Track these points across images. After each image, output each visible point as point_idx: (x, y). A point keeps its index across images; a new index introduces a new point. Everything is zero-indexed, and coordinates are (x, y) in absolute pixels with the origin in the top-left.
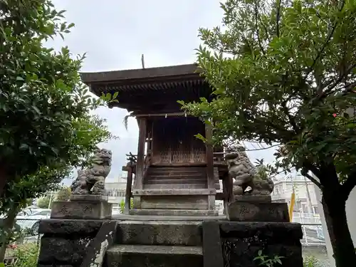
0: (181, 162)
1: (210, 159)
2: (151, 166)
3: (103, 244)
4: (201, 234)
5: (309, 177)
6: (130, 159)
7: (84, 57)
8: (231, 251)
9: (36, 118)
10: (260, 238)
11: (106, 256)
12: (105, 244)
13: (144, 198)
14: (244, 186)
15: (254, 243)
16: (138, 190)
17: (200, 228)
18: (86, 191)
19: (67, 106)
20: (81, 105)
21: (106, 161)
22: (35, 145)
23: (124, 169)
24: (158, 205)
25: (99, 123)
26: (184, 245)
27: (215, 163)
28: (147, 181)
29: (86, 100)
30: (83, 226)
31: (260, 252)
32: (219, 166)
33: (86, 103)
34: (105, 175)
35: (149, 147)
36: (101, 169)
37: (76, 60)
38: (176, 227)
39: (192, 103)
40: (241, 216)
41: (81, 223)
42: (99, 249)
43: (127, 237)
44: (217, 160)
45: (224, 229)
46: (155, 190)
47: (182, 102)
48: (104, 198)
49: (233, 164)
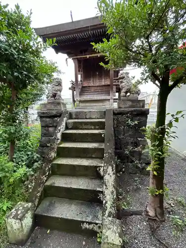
0: (97, 84)
1: (112, 82)
2: (83, 87)
3: (64, 119)
4: (105, 114)
5: (156, 84)
6: (72, 84)
7: (31, 13)
8: (117, 120)
9: (16, 56)
10: (130, 114)
11: (66, 124)
12: (65, 119)
13: (80, 101)
14: (126, 93)
15: (127, 117)
16: (77, 98)
17: (105, 112)
18: (53, 99)
19: (30, 50)
20: (37, 48)
21: (59, 84)
22: (21, 73)
23: (70, 89)
24: (87, 104)
25: (53, 64)
26: (98, 118)
27: (114, 83)
28: (81, 94)
29: (39, 44)
30: (55, 113)
31: (129, 120)
32: (116, 85)
33: (39, 46)
34: (60, 91)
35: (81, 77)
36: (58, 88)
37: (27, 16)
38: (94, 112)
39: (99, 44)
40: (123, 106)
41: (54, 112)
42: (63, 121)
43: (74, 116)
44: (115, 82)
45: (115, 112)
46: (85, 98)
47: (93, 44)
48: (62, 101)
49: (122, 82)
